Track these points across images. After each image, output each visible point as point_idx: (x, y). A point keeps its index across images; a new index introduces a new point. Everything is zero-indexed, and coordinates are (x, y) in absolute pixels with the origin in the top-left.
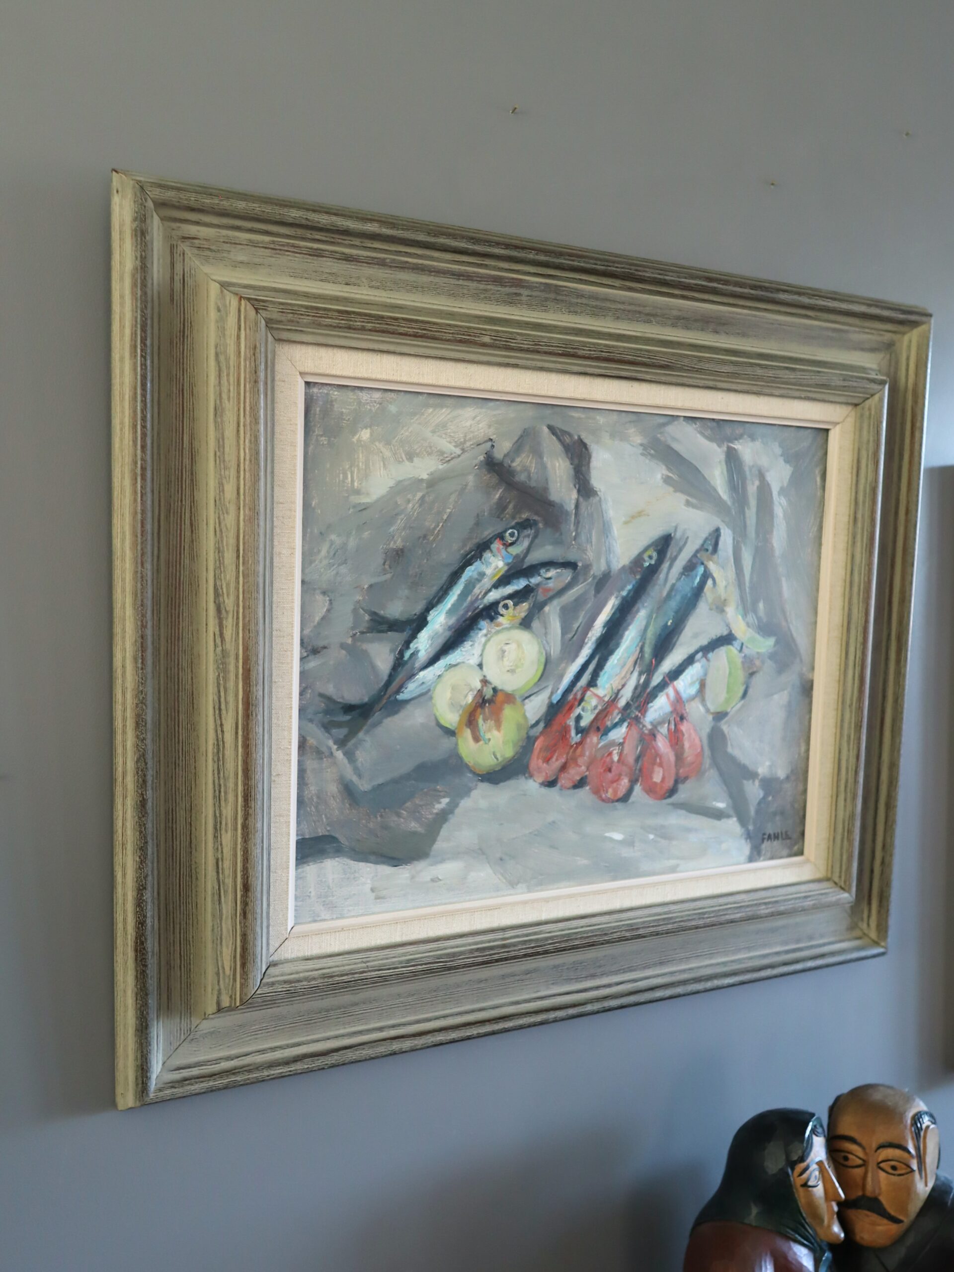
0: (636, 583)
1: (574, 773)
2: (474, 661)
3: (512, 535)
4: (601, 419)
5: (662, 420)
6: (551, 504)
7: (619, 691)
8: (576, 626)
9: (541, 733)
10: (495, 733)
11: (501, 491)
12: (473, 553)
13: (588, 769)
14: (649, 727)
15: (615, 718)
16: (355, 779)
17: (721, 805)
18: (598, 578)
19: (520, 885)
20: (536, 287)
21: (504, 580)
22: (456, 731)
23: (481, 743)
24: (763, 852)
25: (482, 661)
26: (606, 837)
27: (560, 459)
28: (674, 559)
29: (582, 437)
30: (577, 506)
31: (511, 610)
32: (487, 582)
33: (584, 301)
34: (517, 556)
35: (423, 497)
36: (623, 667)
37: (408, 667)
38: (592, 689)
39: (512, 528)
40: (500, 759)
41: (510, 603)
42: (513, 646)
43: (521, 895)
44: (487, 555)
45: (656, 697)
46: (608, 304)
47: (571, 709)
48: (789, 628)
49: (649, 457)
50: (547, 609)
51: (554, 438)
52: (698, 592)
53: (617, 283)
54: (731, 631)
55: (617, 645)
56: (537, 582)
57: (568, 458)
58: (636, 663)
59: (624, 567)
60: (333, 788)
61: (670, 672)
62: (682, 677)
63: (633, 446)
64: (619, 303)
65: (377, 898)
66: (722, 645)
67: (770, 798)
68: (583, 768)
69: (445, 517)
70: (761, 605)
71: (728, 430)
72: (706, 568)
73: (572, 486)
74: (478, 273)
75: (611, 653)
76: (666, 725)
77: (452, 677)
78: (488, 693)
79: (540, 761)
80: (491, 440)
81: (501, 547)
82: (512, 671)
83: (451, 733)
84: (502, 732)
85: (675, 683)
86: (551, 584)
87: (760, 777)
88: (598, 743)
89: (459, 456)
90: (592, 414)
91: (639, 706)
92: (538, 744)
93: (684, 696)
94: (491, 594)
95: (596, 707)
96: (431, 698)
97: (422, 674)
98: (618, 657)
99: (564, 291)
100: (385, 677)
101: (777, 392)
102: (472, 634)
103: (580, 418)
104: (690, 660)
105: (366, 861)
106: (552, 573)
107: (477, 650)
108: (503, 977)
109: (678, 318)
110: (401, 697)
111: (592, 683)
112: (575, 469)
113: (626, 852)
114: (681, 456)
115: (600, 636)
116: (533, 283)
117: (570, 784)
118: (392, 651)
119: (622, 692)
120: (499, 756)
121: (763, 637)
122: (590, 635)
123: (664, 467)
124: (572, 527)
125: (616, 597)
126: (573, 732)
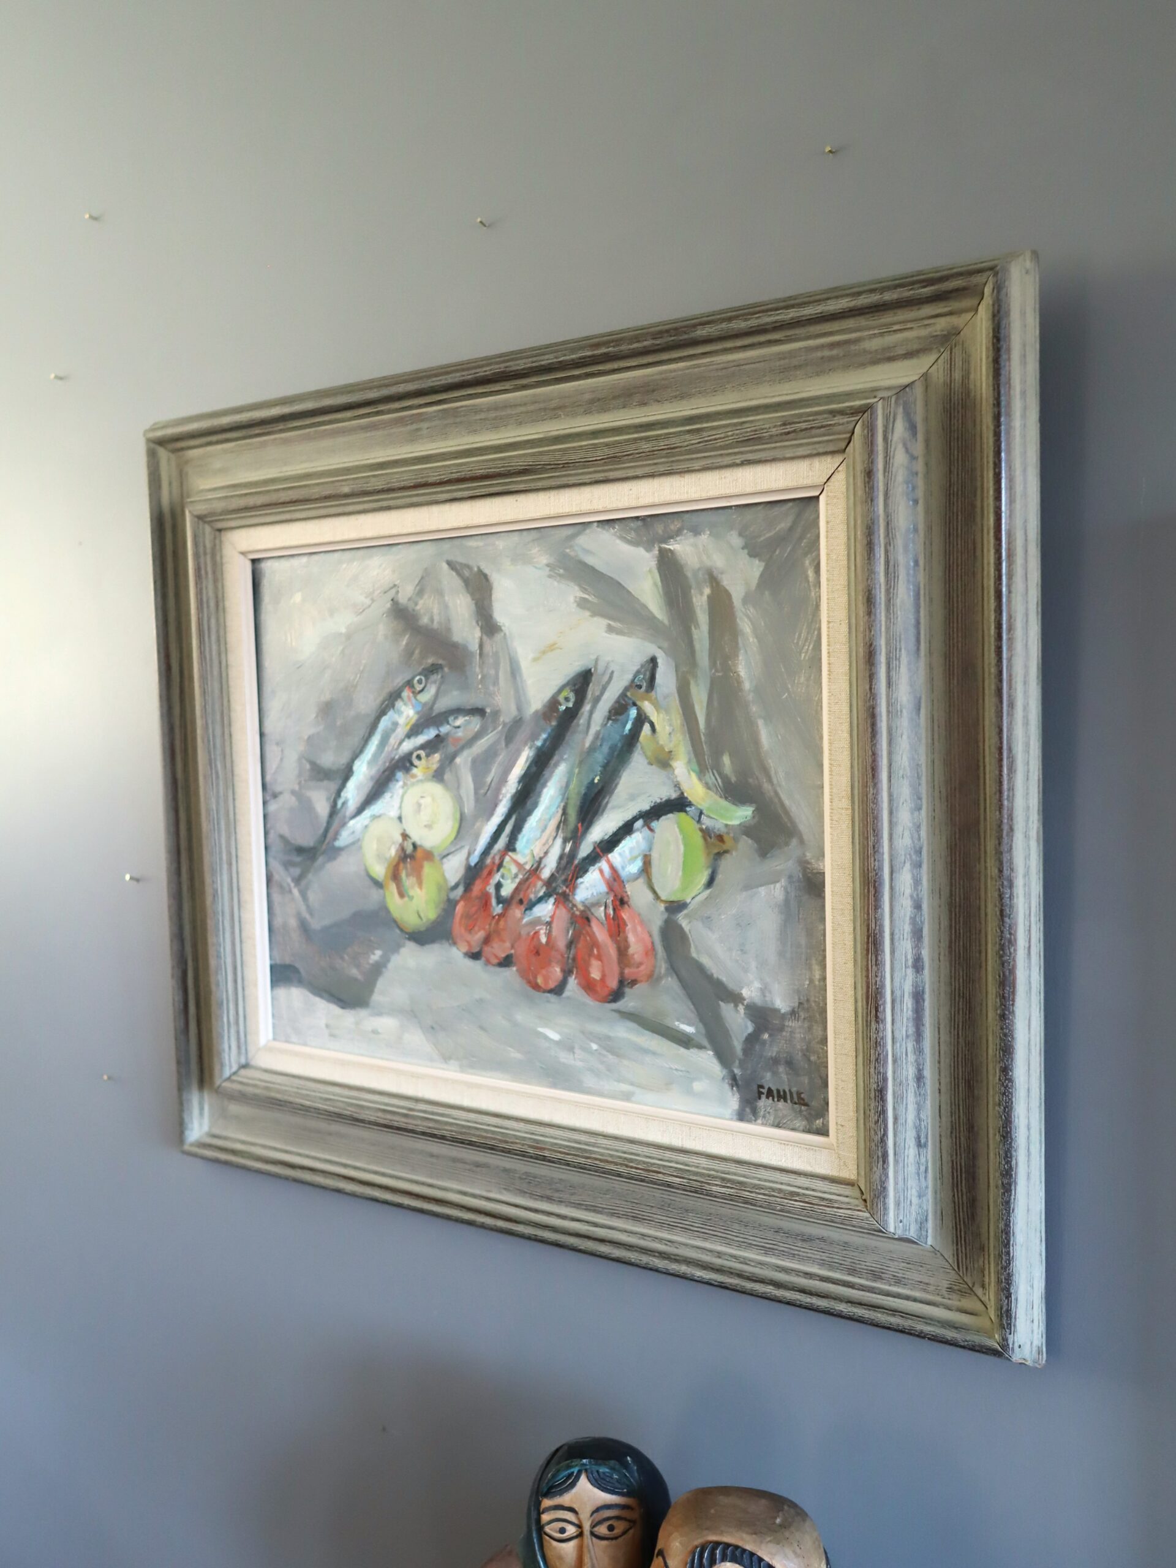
0: (552, 730)
1: (500, 949)
2: (394, 813)
3: (420, 682)
4: (501, 543)
5: (570, 531)
6: (455, 646)
7: (541, 859)
8: (489, 780)
9: (462, 897)
10: (417, 890)
11: (407, 636)
12: (386, 702)
13: (512, 947)
14: (581, 908)
15: (539, 891)
16: (308, 916)
17: (689, 1029)
18: (509, 726)
19: (452, 1061)
20: (435, 417)
21: (415, 730)
22: (384, 883)
23: (406, 899)
24: (762, 1113)
25: (401, 813)
26: (541, 1033)
27: (461, 595)
28: (597, 700)
29: (482, 568)
30: (481, 646)
31: (423, 761)
32: (401, 731)
33: (483, 416)
34: (425, 704)
35: (343, 652)
36: (543, 831)
37: (340, 815)
38: (510, 853)
39: (420, 674)
40: (424, 920)
41: (422, 753)
42: (427, 800)
43: (451, 1072)
44: (399, 704)
45: (586, 871)
46: (509, 411)
47: (490, 874)
48: (776, 793)
49: (558, 578)
50: (458, 760)
51: (454, 574)
52: (632, 739)
53: (507, 385)
54: (682, 793)
55: (535, 805)
56: (446, 731)
57: (469, 593)
58: (558, 828)
59: (536, 712)
60: (293, 923)
61: (601, 842)
62: (617, 850)
63: (539, 569)
64: (520, 405)
65: (332, 1035)
66: (671, 811)
67: (766, 1036)
68: (508, 944)
69: (361, 668)
70: (726, 760)
71: (659, 528)
72: (639, 710)
73: (474, 623)
74: (382, 420)
75: (530, 813)
76: (602, 908)
77: (377, 828)
78: (409, 849)
79: (463, 931)
80: (395, 586)
81: (411, 695)
82: (429, 827)
83: (378, 884)
84: (424, 890)
85: (610, 856)
86: (460, 733)
87: (745, 1003)
88: (522, 918)
89: (370, 606)
90: (491, 539)
91: (565, 880)
92: (460, 908)
93: (624, 874)
94: (405, 744)
95: (516, 876)
96: (360, 848)
97: (352, 823)
98: (537, 819)
99: (462, 411)
100: (325, 825)
101: (697, 465)
102: (391, 785)
103: (477, 548)
104: (627, 829)
105: (321, 997)
106: (460, 721)
107: (396, 802)
108: (455, 1160)
109: (592, 402)
110: (338, 844)
111: (511, 847)
112: (476, 604)
113: (564, 1057)
114: (596, 570)
115: (516, 793)
116: (431, 413)
117: (495, 961)
118: (328, 799)
119: (544, 862)
120: (422, 915)
121: (734, 804)
122: (504, 791)
123: (577, 588)
124: (477, 670)
125: (530, 748)
126: (494, 901)
